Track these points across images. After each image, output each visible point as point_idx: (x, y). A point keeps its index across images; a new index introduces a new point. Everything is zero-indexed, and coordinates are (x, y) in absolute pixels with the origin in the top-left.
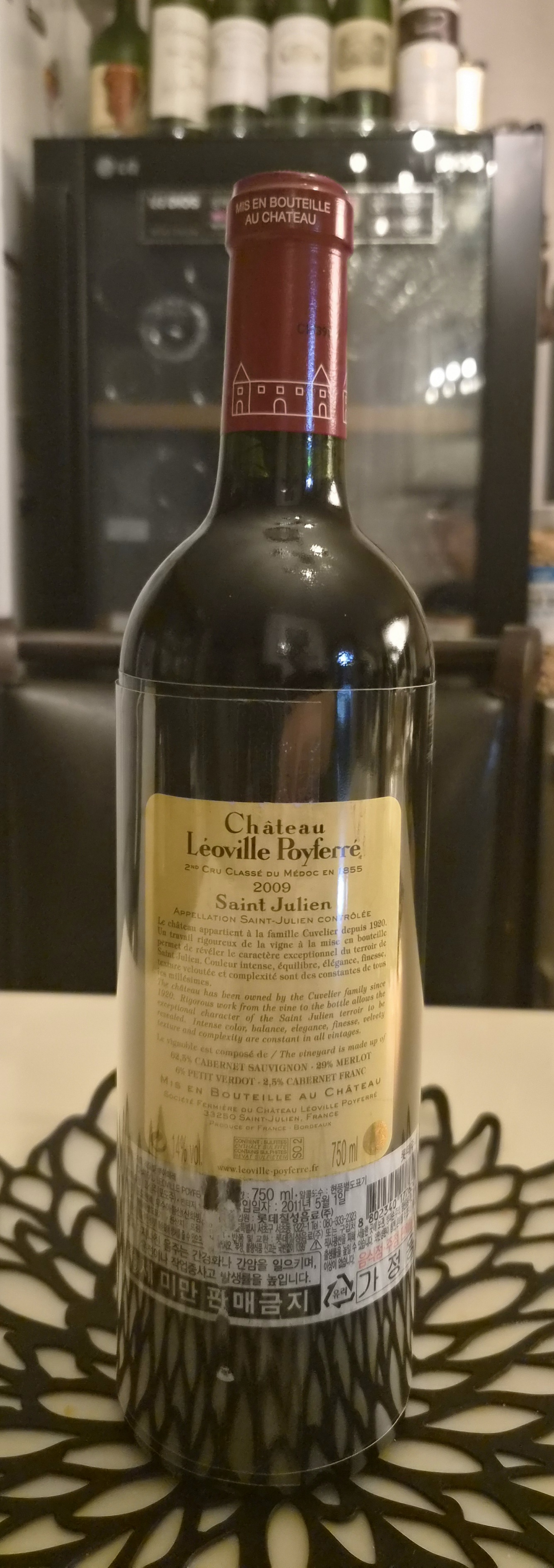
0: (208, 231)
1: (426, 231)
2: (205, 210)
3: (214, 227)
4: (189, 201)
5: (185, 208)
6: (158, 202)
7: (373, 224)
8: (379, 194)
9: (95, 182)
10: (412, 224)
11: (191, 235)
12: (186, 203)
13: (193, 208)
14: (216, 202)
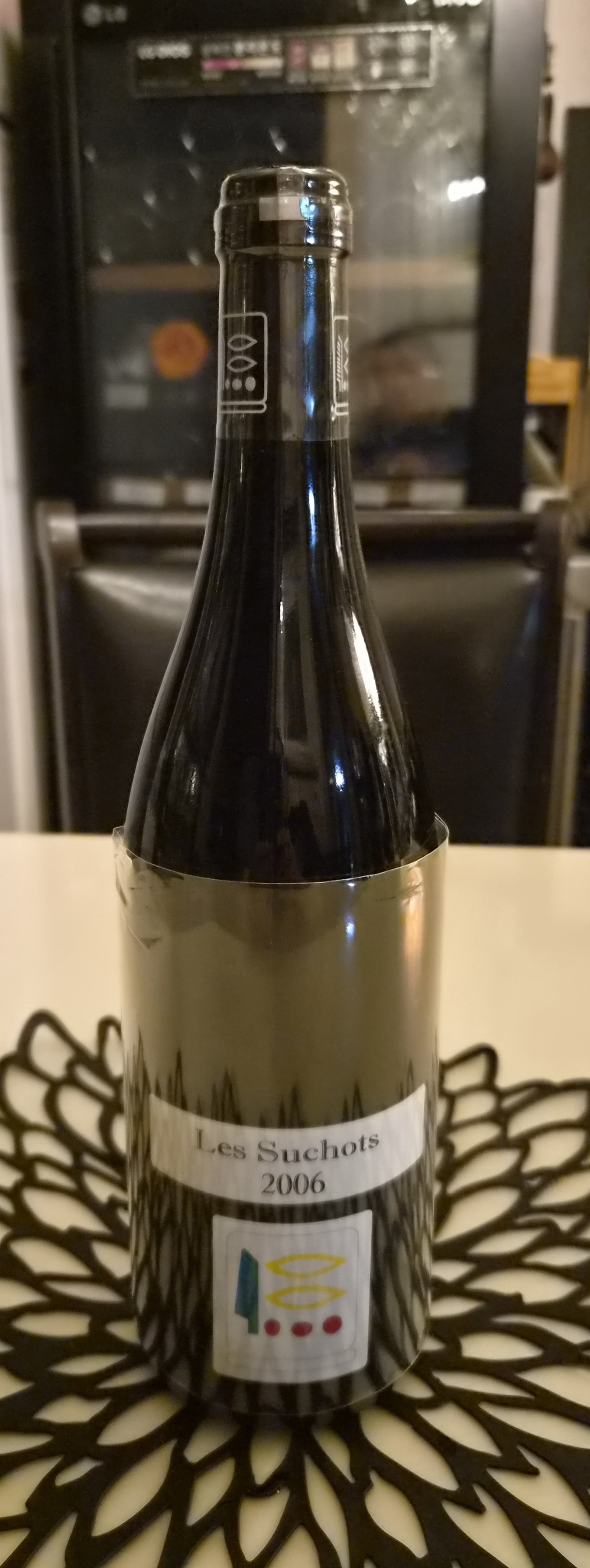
0: (199, 81)
1: (422, 74)
2: (196, 58)
3: (206, 76)
4: (180, 50)
5: (175, 56)
6: (147, 52)
7: (369, 68)
8: (376, 34)
9: (83, 32)
10: (407, 67)
11: (182, 85)
12: (176, 52)
13: (184, 57)
14: (207, 49)
